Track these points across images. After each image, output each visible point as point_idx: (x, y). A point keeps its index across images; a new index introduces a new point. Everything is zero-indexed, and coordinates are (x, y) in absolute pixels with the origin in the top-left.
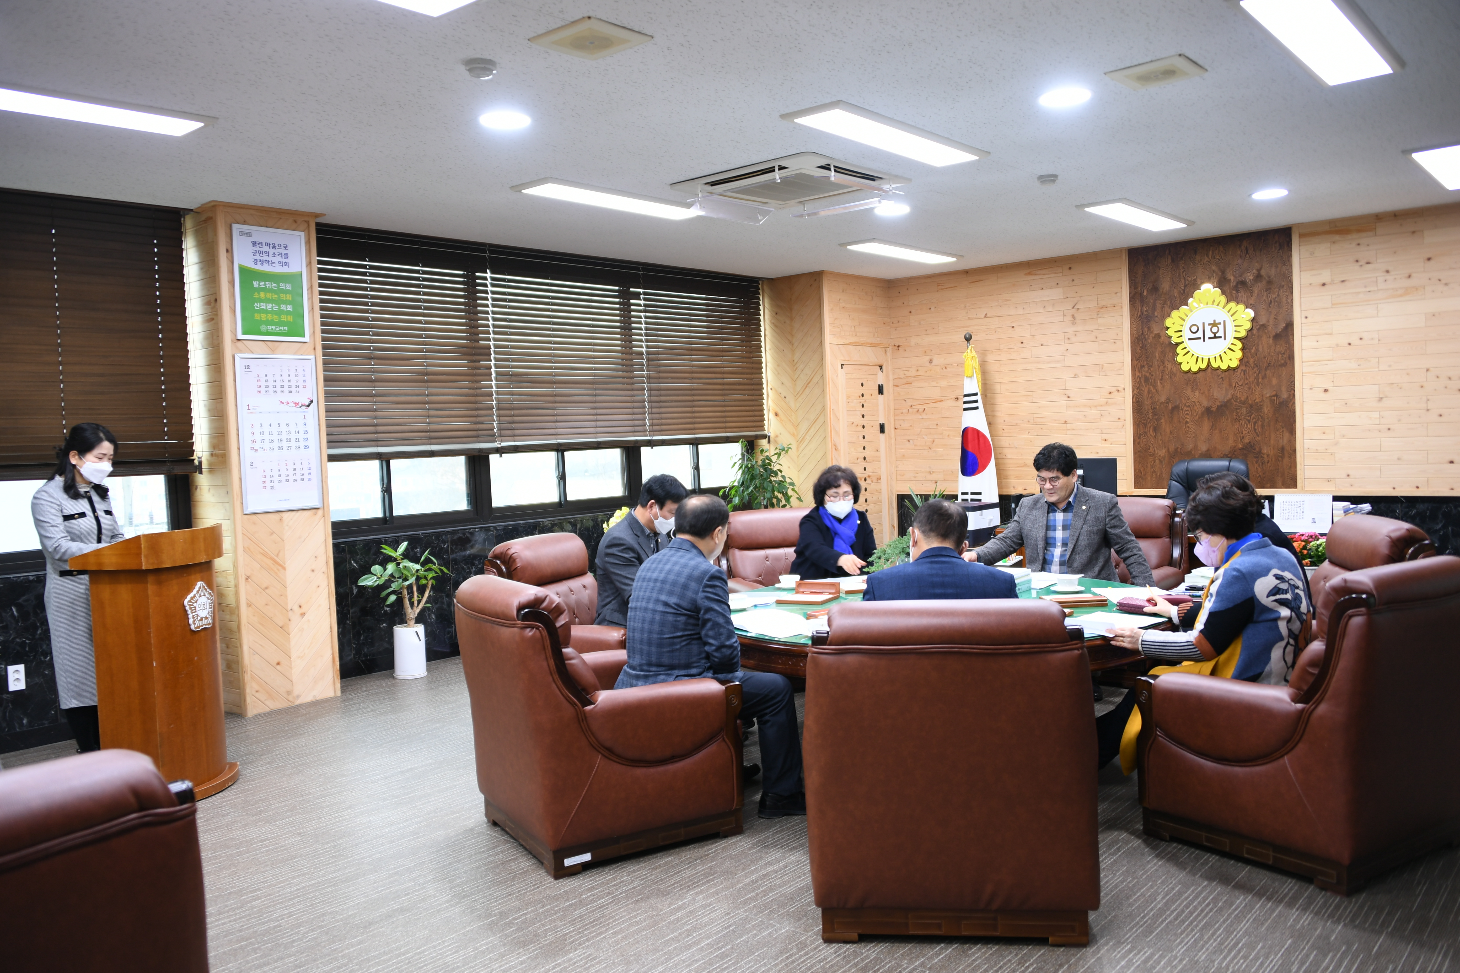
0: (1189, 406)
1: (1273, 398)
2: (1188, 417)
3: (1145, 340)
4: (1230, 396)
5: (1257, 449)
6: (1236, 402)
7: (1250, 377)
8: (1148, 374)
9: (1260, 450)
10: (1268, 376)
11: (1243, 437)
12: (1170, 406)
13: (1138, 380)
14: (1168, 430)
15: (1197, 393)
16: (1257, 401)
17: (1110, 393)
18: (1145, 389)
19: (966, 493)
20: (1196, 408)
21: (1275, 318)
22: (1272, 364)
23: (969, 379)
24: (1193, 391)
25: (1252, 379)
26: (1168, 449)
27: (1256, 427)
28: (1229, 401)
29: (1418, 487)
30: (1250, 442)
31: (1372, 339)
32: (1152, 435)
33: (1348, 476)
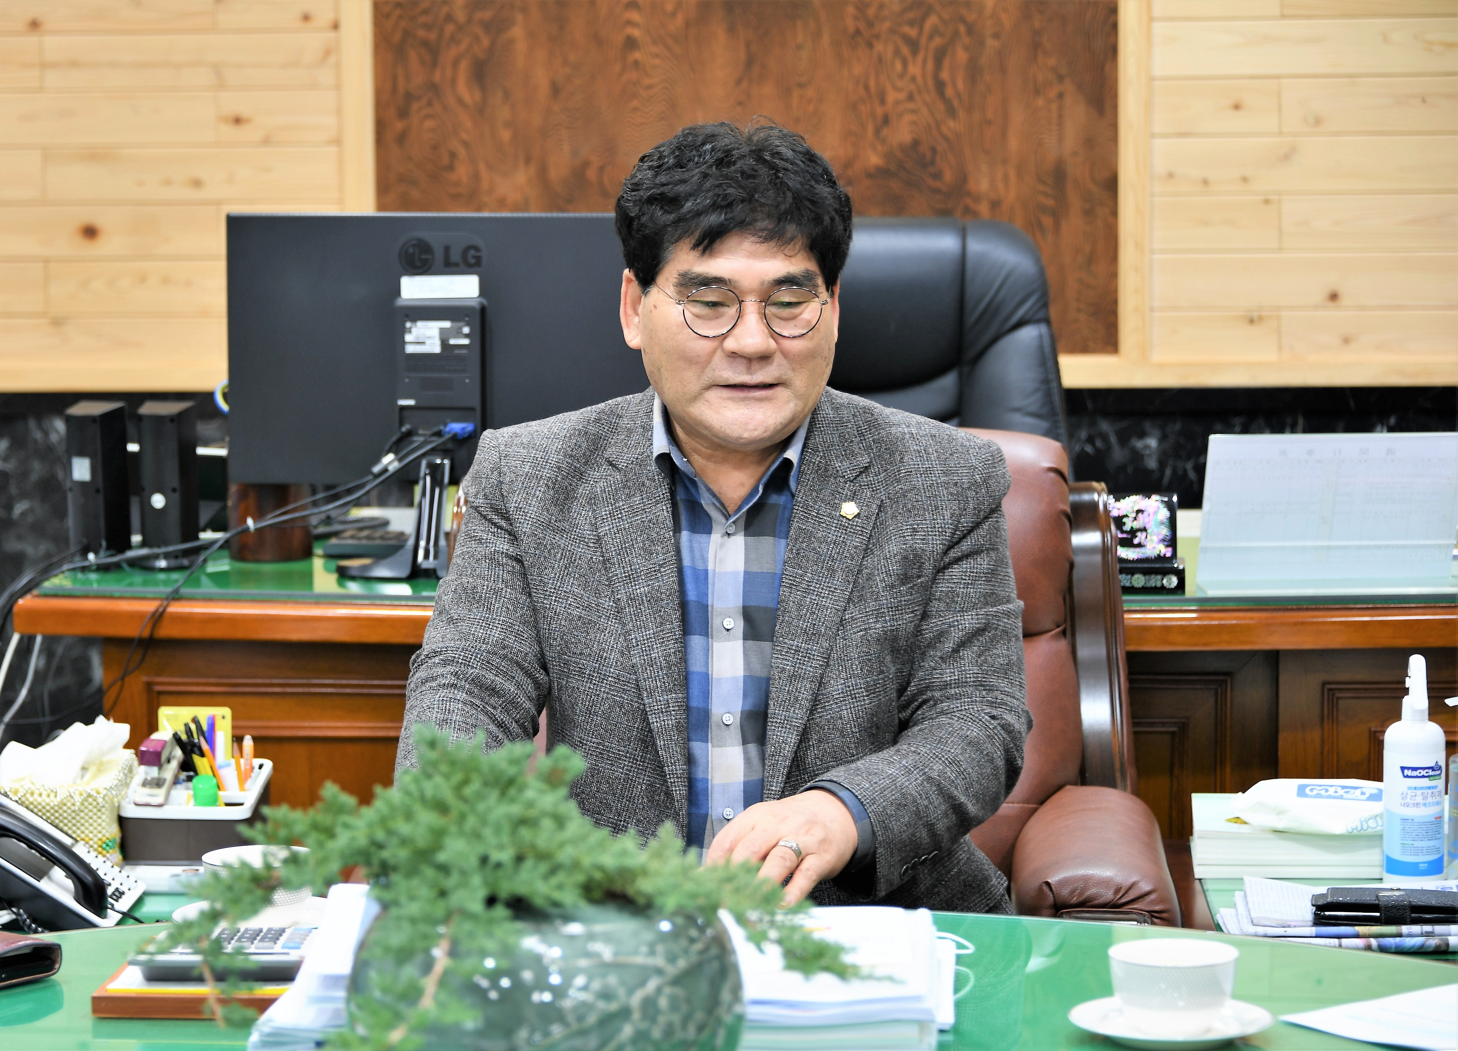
2: (635, 16)
5: (948, 176)
9: (962, 179)
14: (542, 79)
26: (543, 170)
27: (945, 75)
30: (916, 143)
32: (467, 97)
33: (1334, 297)
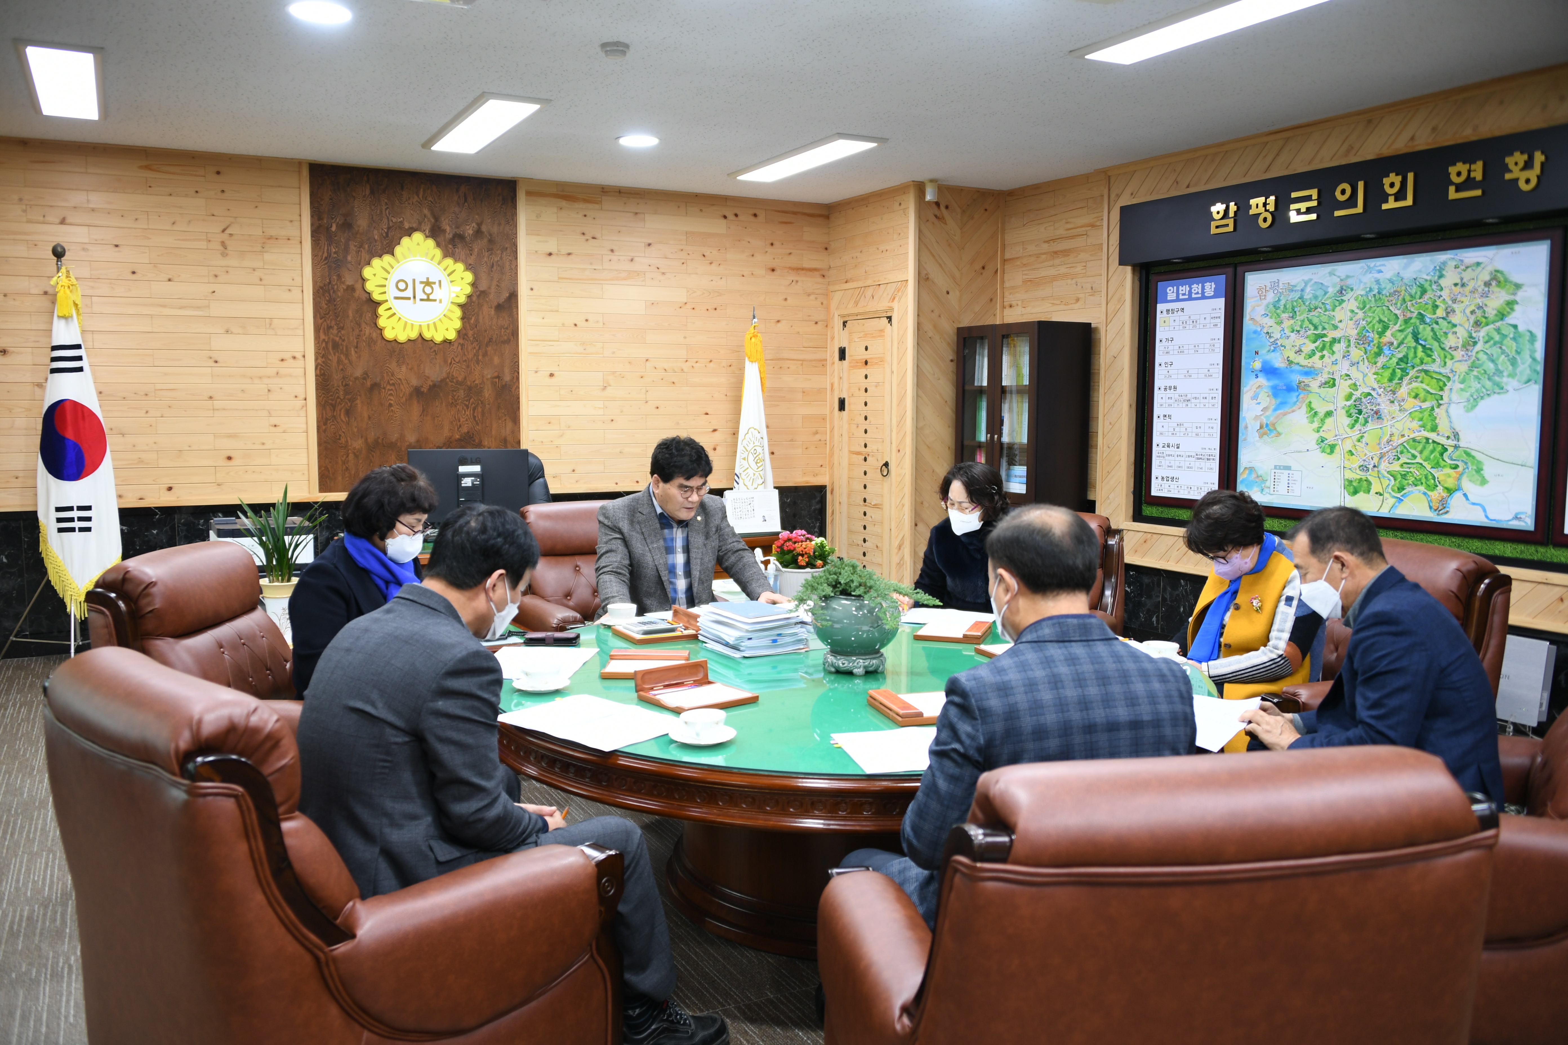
0: (393, 384)
1: (495, 380)
2: (392, 398)
3: (334, 292)
4: (444, 375)
5: (477, 441)
6: (452, 382)
7: (468, 353)
8: (337, 339)
9: (480, 442)
10: (489, 353)
11: (460, 426)
12: (369, 383)
13: (324, 345)
14: (366, 415)
15: (404, 368)
16: (477, 382)
17: (282, 360)
18: (334, 359)
20: (402, 387)
21: (497, 285)
22: (494, 339)
23: (63, 322)
24: (399, 365)
25: (470, 356)
26: (366, 439)
27: (475, 414)
28: (442, 381)
30: (468, 432)
31: (598, 322)
32: (344, 420)
33: (574, 471)
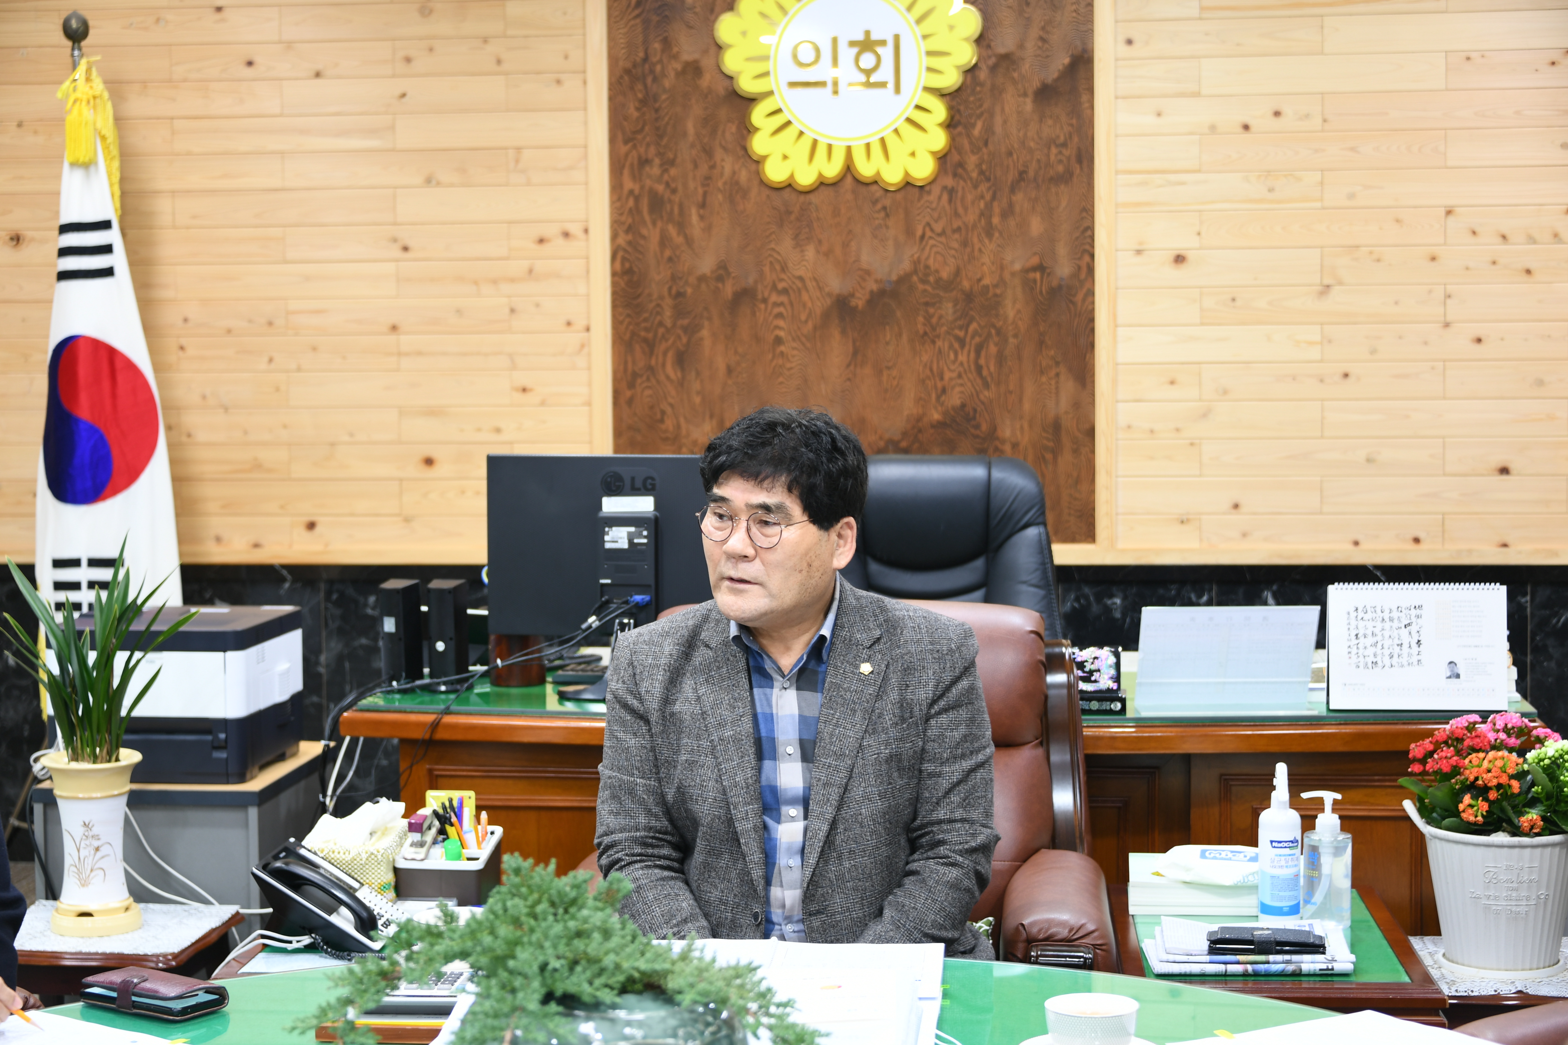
0: (785, 291)
1: (1032, 275)
2: (781, 323)
3: (655, 79)
4: (906, 266)
5: (984, 427)
6: (924, 281)
7: (966, 209)
8: (660, 188)
9: (994, 429)
10: (1017, 209)
11: (944, 391)
12: (728, 290)
13: (631, 203)
14: (721, 364)
15: (810, 252)
16: (987, 281)
17: (541, 241)
18: (652, 234)
19: (75, 563)
20: (805, 297)
21: (1042, 39)
22: (1031, 174)
23: (78, 174)
24: (799, 245)
25: (971, 217)
27: (982, 361)
28: (904, 279)
29: (1417, 540)
30: (963, 406)
31: (1307, 116)
32: (672, 375)
33: (1236, 506)
